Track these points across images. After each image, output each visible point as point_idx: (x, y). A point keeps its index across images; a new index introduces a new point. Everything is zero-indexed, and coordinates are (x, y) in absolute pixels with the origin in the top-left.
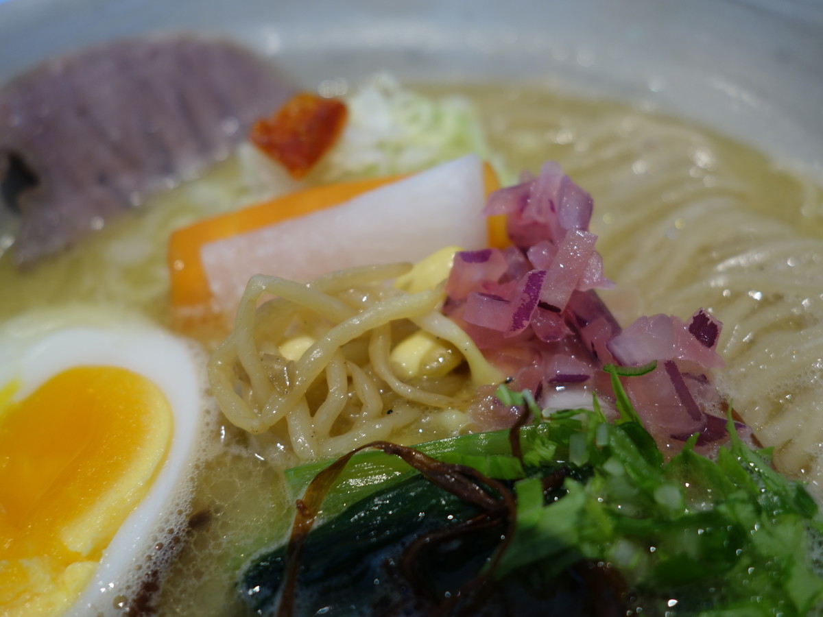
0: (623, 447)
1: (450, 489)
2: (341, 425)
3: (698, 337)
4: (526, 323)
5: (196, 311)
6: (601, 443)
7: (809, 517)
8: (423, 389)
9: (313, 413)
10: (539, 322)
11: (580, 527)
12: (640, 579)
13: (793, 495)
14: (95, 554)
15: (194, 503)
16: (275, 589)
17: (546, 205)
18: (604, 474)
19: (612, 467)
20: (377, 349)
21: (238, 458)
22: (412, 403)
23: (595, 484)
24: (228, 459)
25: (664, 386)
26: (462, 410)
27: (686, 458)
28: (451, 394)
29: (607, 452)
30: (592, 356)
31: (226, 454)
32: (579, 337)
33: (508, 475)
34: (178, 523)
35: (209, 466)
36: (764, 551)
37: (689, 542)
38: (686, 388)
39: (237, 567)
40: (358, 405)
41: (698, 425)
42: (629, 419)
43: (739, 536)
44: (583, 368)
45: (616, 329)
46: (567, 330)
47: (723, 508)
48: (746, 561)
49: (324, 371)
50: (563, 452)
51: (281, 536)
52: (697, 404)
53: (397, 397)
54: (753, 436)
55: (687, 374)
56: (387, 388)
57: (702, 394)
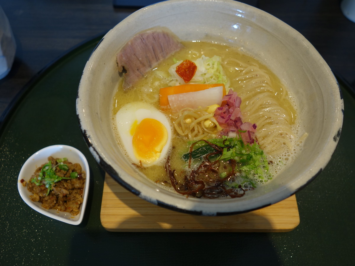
0: (239, 144)
1: (213, 148)
2: (196, 136)
3: (253, 127)
4: (227, 122)
5: (165, 107)
6: (236, 143)
7: (262, 155)
8: (209, 130)
9: (192, 133)
10: (230, 122)
11: (231, 155)
12: (238, 161)
13: (261, 152)
14: (160, 152)
15: (172, 145)
16: (188, 159)
17: (233, 100)
18: (236, 147)
19: (237, 147)
20: (202, 123)
21: (178, 138)
22: (207, 132)
23: (234, 149)
24: (177, 138)
25: (247, 135)
26: (215, 134)
27: (248, 145)
28: (213, 131)
29: (236, 145)
30: (237, 127)
31: (176, 137)
32: (236, 124)
33: (222, 146)
34: (171, 148)
35: (174, 139)
36: (254, 159)
37: (245, 157)
38: (250, 135)
39: (182, 155)
40: (199, 132)
41: (251, 141)
42: (240, 140)
43: (251, 157)
44: (235, 129)
45: (242, 124)
46: (234, 123)
47: (250, 153)
48: (252, 160)
49: (194, 127)
50: (230, 143)
51: (187, 152)
52: (252, 137)
53: (205, 131)
54: (258, 143)
55: (251, 132)
56: (204, 129)
57: (253, 135)
